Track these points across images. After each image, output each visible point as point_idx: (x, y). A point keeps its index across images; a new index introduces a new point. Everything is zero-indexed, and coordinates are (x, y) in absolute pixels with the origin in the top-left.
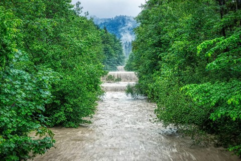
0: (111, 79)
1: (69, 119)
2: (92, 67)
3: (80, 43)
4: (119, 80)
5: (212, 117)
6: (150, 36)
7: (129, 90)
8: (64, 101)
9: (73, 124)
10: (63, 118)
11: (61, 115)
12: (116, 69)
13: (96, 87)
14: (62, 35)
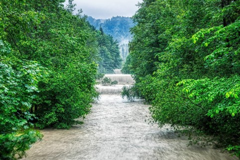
0: (107, 82)
1: (60, 120)
2: (85, 65)
3: (72, 41)
4: (115, 83)
5: (210, 113)
6: (147, 35)
7: (125, 93)
8: (55, 101)
9: (64, 126)
10: (54, 119)
11: (52, 116)
12: (112, 72)
13: (89, 87)
14: (53, 31)
